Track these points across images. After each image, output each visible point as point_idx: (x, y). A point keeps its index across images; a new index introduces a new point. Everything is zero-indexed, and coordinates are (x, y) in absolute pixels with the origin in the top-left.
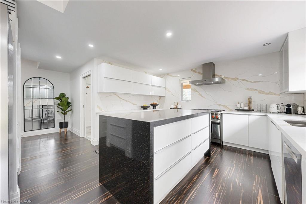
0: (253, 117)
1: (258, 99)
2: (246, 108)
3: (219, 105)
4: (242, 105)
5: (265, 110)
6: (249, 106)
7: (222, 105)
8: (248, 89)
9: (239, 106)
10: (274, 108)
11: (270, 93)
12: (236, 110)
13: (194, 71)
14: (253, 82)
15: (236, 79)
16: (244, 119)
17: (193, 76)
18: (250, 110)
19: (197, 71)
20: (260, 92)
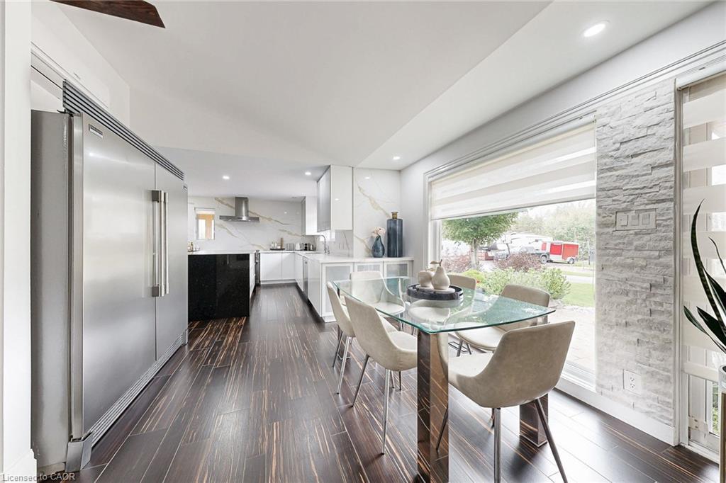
0: (285, 254)
1: (288, 240)
2: (279, 247)
3: (253, 245)
4: (276, 245)
5: (292, 248)
6: (281, 246)
8: (280, 230)
9: (273, 245)
10: (298, 247)
11: (296, 235)
12: (271, 249)
13: (219, 201)
14: (283, 224)
15: (270, 219)
16: (279, 256)
18: (282, 249)
19: (224, 201)
20: (290, 233)
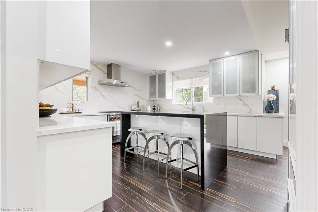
3: (119, 107)
7: (121, 107)
13: (94, 65)
14: (138, 90)
17: (93, 70)
19: (98, 66)
